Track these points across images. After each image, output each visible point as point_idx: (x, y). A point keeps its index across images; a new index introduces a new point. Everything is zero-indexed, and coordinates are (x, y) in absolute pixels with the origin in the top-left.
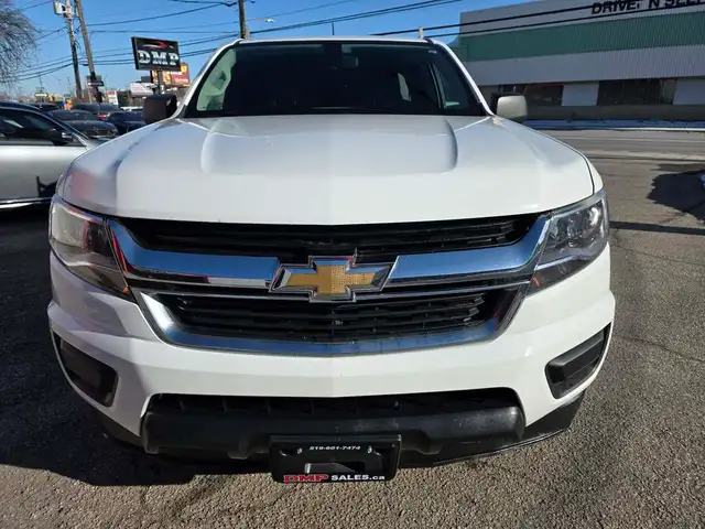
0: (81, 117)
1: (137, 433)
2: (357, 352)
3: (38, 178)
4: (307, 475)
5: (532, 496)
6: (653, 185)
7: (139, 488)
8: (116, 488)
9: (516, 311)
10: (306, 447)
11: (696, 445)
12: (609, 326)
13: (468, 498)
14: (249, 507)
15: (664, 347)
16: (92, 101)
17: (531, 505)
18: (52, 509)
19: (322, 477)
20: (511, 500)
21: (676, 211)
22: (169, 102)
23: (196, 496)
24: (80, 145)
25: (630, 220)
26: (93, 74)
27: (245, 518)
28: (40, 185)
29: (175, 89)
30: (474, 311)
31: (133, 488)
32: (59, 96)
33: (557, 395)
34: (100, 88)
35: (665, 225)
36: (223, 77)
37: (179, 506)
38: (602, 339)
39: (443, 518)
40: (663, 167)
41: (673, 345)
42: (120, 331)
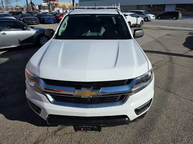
0: (28, 16)
1: (46, 120)
2: (92, 107)
3: (19, 39)
4: (82, 130)
5: (134, 132)
6: (185, 40)
7: (47, 127)
8: (42, 127)
9: (127, 100)
10: (81, 126)
11: (175, 121)
12: (152, 98)
13: (119, 132)
14: (71, 133)
15: (175, 94)
16: (31, 11)
17: (133, 135)
18: (28, 131)
19: (85, 131)
20: (129, 133)
21: (189, 50)
22: (52, 32)
23: (60, 129)
24: (29, 30)
25: (176, 53)
26: (31, 2)
27: (70, 135)
28: (19, 41)
29: (54, 5)
30: (119, 98)
31: (46, 127)
32: (22, 6)
33: (138, 114)
34: (34, 7)
35: (185, 54)
36: (65, 24)
37: (56, 132)
38: (150, 102)
39: (113, 137)
40: (190, 33)
41: (177, 93)
42: (42, 101)
